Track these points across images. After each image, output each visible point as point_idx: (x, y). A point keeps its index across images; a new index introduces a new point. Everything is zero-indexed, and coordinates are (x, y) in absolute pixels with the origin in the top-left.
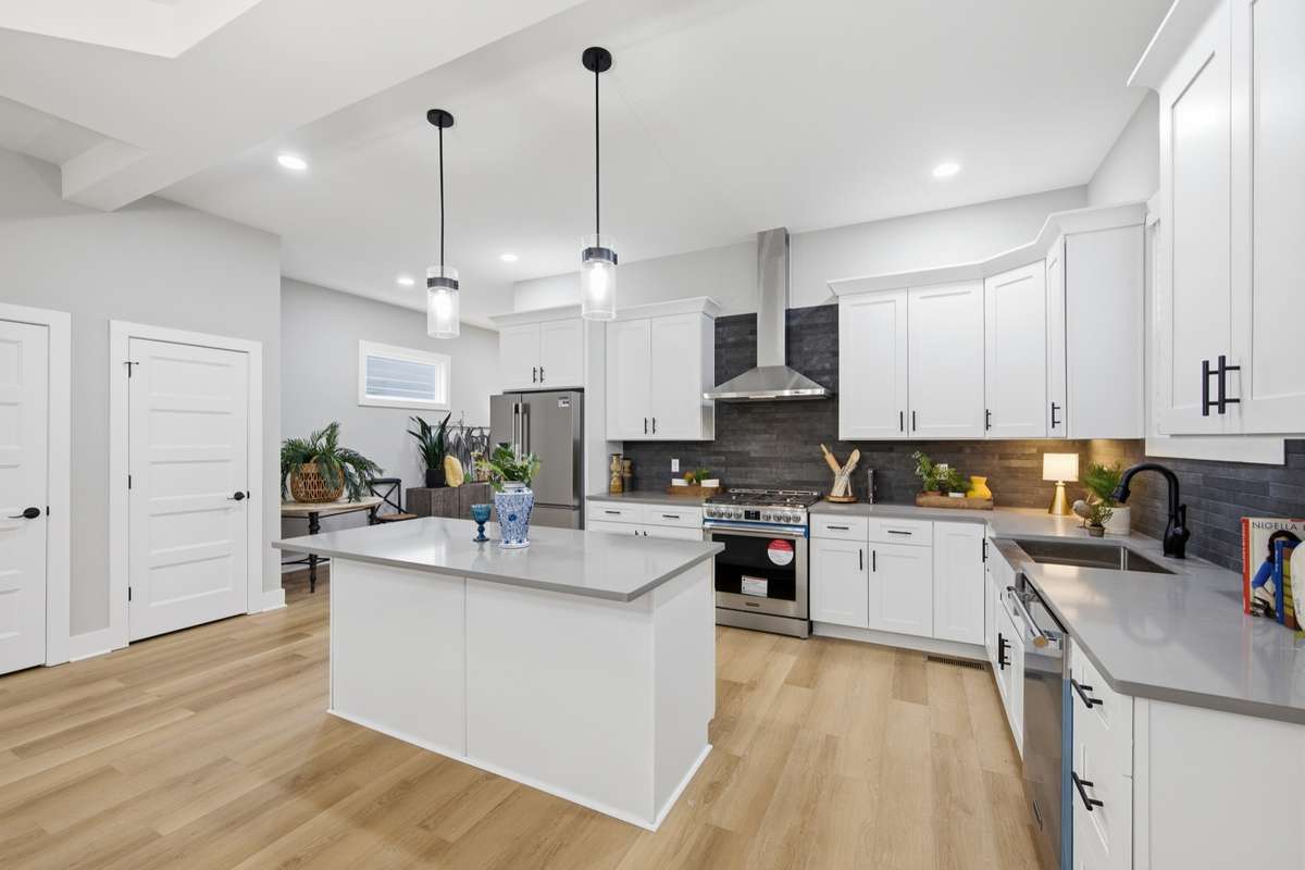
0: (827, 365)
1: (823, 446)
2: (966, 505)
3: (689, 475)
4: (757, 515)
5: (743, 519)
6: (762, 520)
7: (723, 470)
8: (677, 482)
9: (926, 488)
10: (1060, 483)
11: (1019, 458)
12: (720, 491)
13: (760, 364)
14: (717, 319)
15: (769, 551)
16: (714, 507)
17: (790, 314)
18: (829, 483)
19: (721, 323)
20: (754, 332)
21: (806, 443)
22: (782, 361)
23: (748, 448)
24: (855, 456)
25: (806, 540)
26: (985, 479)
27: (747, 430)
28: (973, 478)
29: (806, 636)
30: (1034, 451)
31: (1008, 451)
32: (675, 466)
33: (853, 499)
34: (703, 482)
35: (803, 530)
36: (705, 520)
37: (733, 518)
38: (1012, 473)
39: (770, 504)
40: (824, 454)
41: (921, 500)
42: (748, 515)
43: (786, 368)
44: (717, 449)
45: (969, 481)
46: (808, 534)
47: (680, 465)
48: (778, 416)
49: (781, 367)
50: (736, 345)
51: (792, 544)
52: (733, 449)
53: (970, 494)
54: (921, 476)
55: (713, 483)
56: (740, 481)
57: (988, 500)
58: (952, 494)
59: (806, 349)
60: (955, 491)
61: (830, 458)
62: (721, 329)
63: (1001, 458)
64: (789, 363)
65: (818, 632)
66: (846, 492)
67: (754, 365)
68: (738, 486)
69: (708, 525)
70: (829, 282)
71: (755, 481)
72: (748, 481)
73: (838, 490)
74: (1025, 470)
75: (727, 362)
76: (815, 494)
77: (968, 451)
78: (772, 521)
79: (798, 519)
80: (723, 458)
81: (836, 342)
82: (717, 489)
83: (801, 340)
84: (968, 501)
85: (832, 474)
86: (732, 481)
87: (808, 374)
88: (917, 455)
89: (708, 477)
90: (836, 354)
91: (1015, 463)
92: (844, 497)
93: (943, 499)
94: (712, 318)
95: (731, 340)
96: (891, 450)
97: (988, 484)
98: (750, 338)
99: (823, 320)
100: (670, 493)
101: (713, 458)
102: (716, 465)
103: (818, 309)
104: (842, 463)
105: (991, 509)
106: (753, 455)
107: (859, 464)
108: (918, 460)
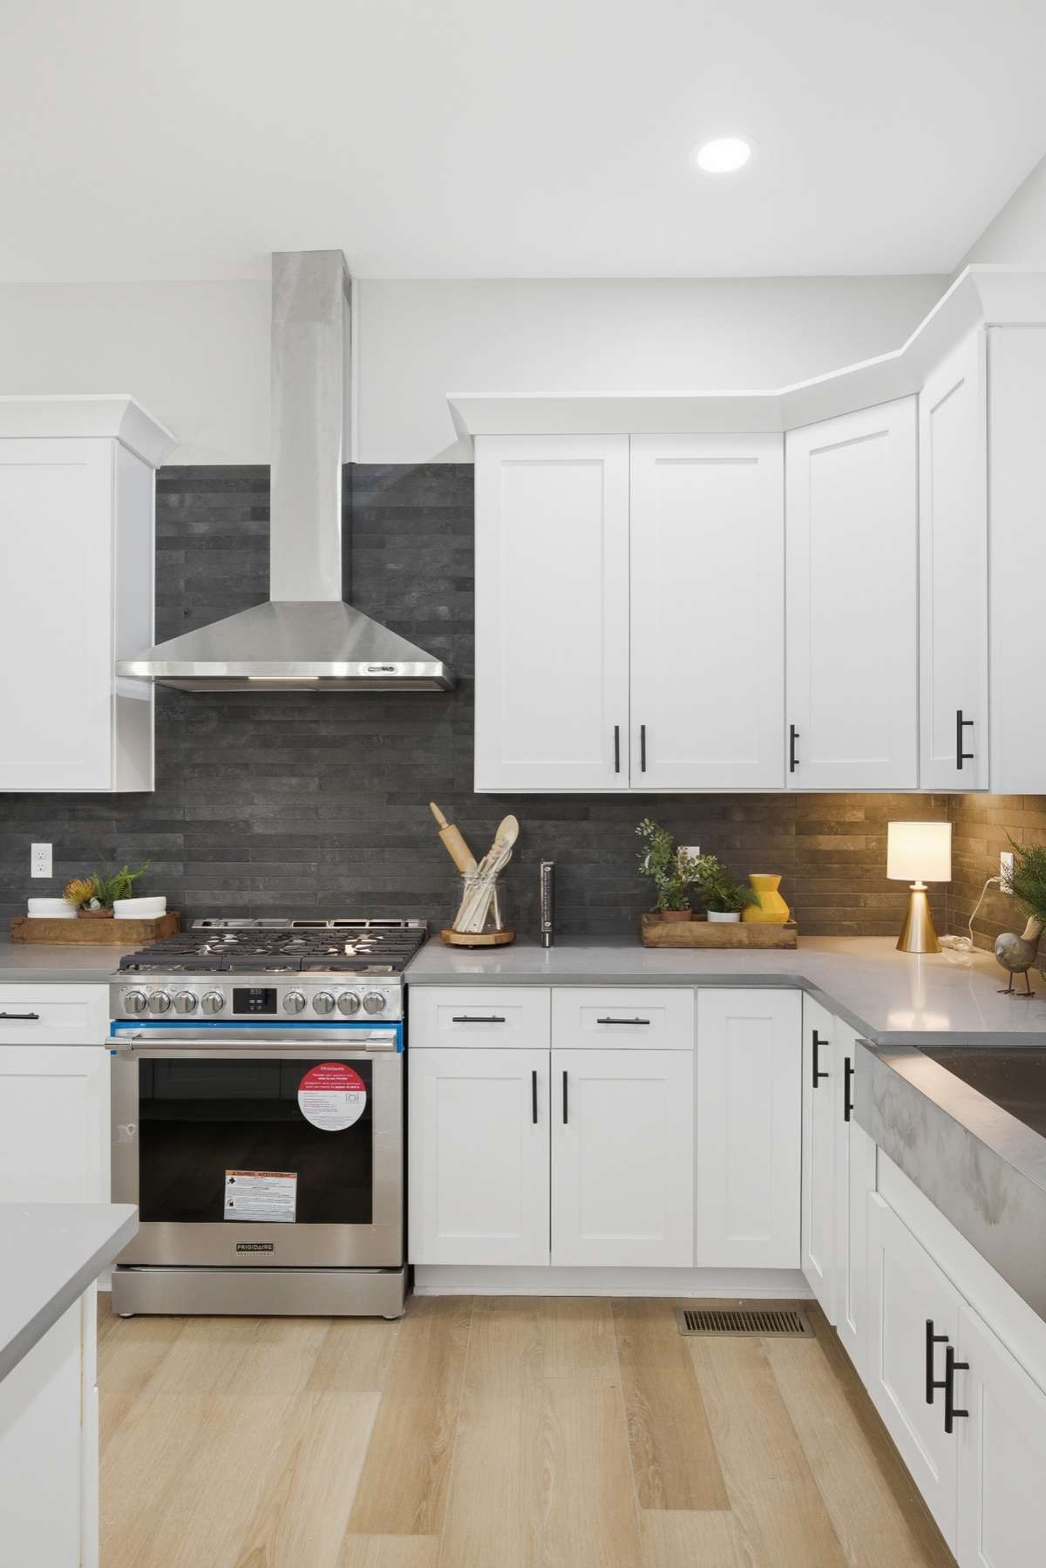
0: (443, 610)
1: (433, 805)
2: (746, 941)
3: (76, 887)
4: (268, 998)
5: (228, 1012)
6: (281, 1014)
7: (178, 869)
8: (42, 908)
9: (663, 903)
10: (919, 886)
11: (832, 832)
12: (166, 928)
13: (274, 596)
14: (162, 471)
15: (303, 1096)
16: (144, 984)
17: (354, 477)
18: (448, 898)
19: (172, 482)
20: (263, 514)
21: (392, 798)
22: (335, 593)
23: (245, 812)
24: (509, 831)
25: (399, 1056)
26: (777, 879)
27: (246, 766)
28: (757, 877)
29: (399, 1311)
30: (859, 815)
31: (813, 817)
32: (42, 860)
33: (505, 938)
34: (118, 904)
35: (392, 1033)
36: (120, 1022)
37: (199, 1014)
38: (820, 862)
39: (301, 967)
40: (438, 827)
41: (653, 933)
42: (243, 999)
43: (343, 608)
44: (162, 815)
45: (749, 884)
46: (403, 1043)
47: (57, 858)
48: (324, 731)
49: (331, 605)
50: (216, 542)
51: (362, 1072)
52: (205, 814)
53: (752, 913)
54: (653, 876)
55: (150, 908)
56: (223, 898)
57: (786, 927)
58: (715, 917)
59: (391, 566)
60: (721, 908)
61: (452, 838)
62: (173, 499)
63: (799, 832)
64: (350, 597)
65: (427, 1287)
66: (490, 919)
67: (263, 597)
68: (218, 913)
69: (126, 1036)
70: (450, 395)
71: (264, 897)
72: (245, 898)
73: (472, 915)
74: (844, 857)
75: (188, 582)
76: (414, 924)
77: (738, 817)
78: (310, 1013)
79: (380, 1004)
80: (179, 839)
81: (467, 554)
82: (159, 922)
83: (381, 545)
84: (750, 930)
85: (453, 876)
86: (206, 898)
87: (400, 627)
88: (646, 828)
89: (137, 890)
90: (465, 584)
91: (827, 842)
92: (484, 933)
93: (697, 927)
94: (150, 466)
95: (201, 528)
96: (584, 816)
97: (783, 890)
98: (253, 527)
99: (431, 500)
100: (23, 940)
101: (151, 841)
102: (158, 856)
103: (421, 470)
104: (479, 850)
105: (794, 947)
106: (259, 829)
107: (517, 849)
108: (646, 840)
